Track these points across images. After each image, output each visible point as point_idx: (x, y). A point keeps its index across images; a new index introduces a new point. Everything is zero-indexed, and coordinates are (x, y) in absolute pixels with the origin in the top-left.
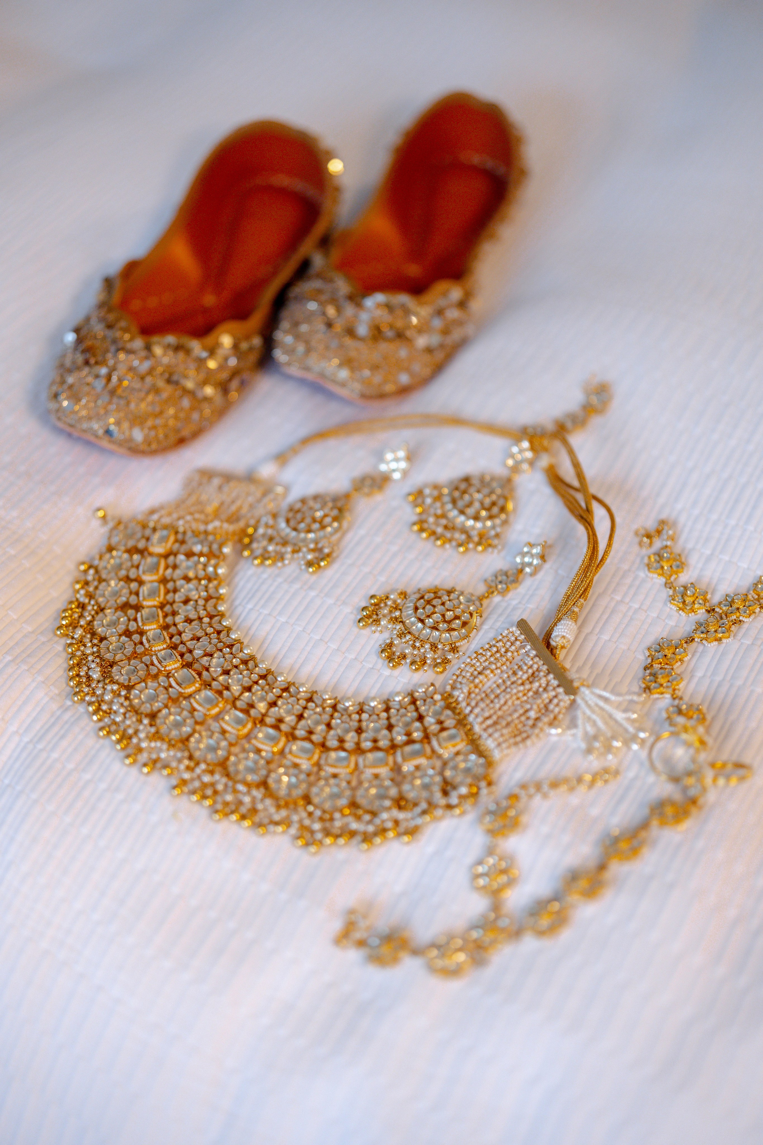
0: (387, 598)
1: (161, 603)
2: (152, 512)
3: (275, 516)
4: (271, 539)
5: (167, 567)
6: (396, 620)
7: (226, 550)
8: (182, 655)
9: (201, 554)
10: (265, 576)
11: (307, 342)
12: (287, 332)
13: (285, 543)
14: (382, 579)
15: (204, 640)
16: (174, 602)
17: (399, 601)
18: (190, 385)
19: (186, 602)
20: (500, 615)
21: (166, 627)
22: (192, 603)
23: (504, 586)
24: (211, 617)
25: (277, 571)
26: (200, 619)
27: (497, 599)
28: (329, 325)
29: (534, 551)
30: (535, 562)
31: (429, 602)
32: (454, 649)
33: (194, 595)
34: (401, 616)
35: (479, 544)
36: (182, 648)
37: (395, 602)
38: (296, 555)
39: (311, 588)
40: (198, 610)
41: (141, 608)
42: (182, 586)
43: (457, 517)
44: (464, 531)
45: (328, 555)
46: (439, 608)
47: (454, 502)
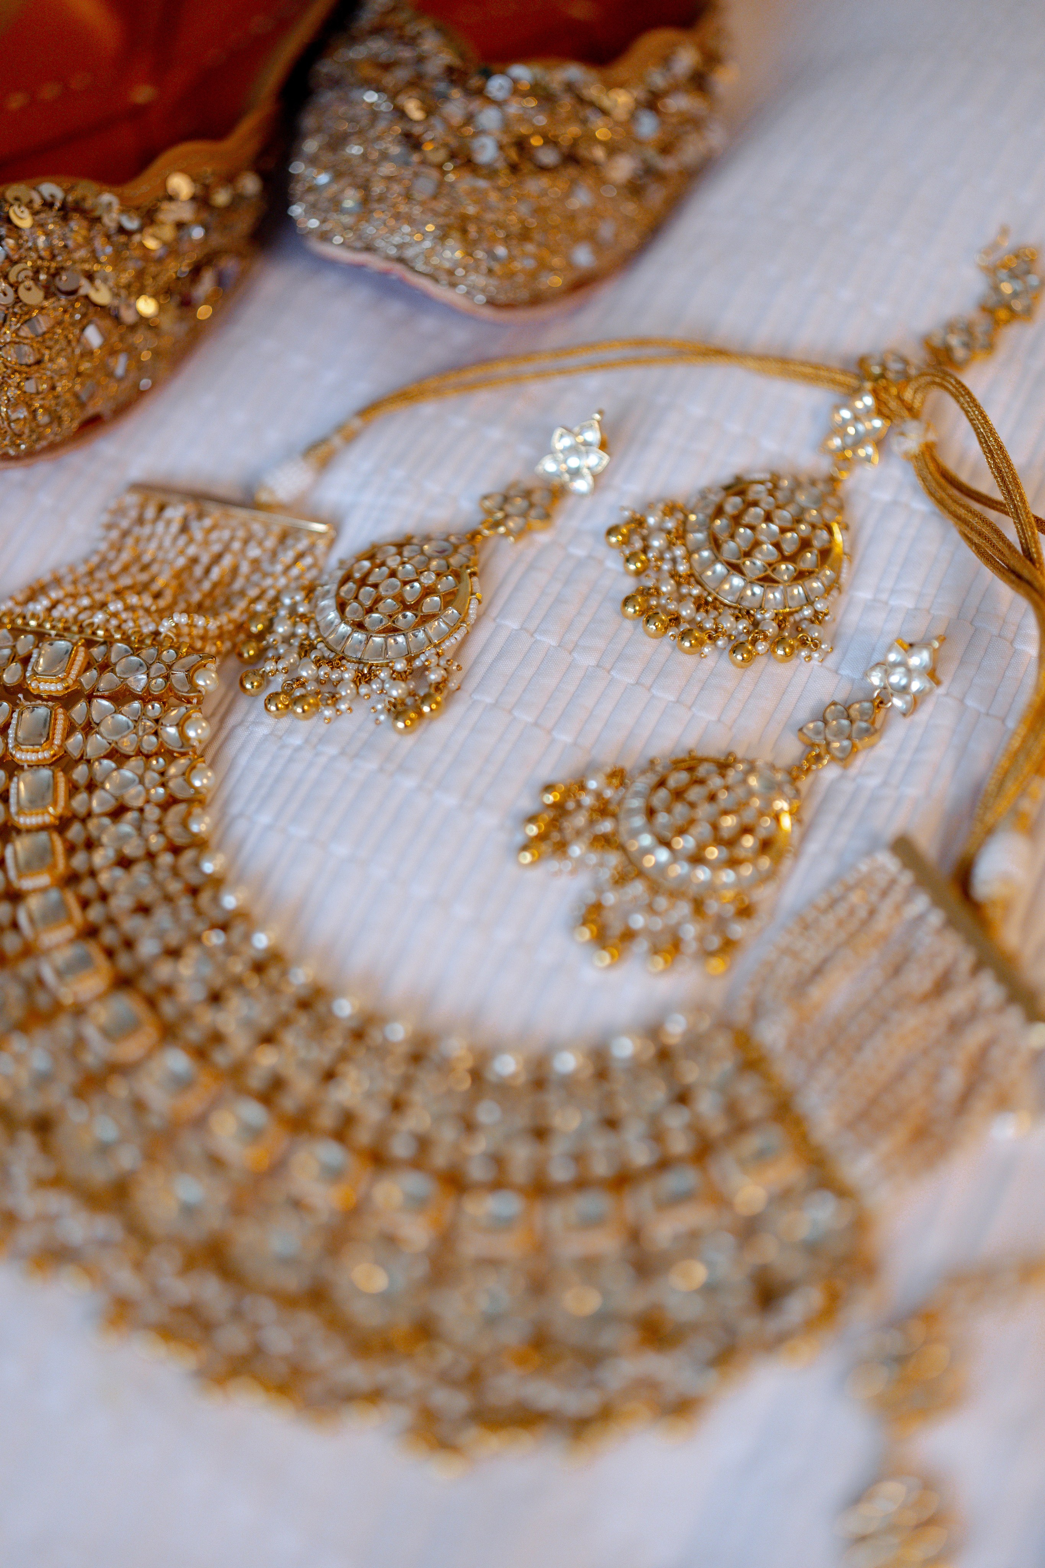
0: (582, 787)
1: (61, 818)
2: (34, 593)
3: (310, 591)
4: (306, 649)
5: (71, 730)
6: (606, 842)
7: (206, 681)
8: (110, 953)
9: (146, 698)
10: (296, 740)
11: (365, 186)
12: (313, 161)
13: (336, 661)
14: (565, 738)
15: (162, 916)
16: (89, 814)
17: (608, 793)
18: (102, 296)
19: (118, 812)
20: (843, 815)
21: (72, 879)
22: (131, 816)
23: (846, 743)
24: (176, 850)
25: (322, 728)
26: (151, 856)
27: (829, 772)
28: (413, 142)
29: (915, 661)
30: (916, 686)
31: (678, 795)
32: (745, 912)
33: (134, 796)
34: (615, 833)
35: (779, 641)
36: (109, 936)
37: (599, 795)
38: (364, 690)
39: (403, 769)
40: (145, 833)
41: (14, 834)
42: (107, 775)
43: (724, 579)
44: (742, 613)
45: (438, 687)
46: (704, 811)
47: (716, 544)
